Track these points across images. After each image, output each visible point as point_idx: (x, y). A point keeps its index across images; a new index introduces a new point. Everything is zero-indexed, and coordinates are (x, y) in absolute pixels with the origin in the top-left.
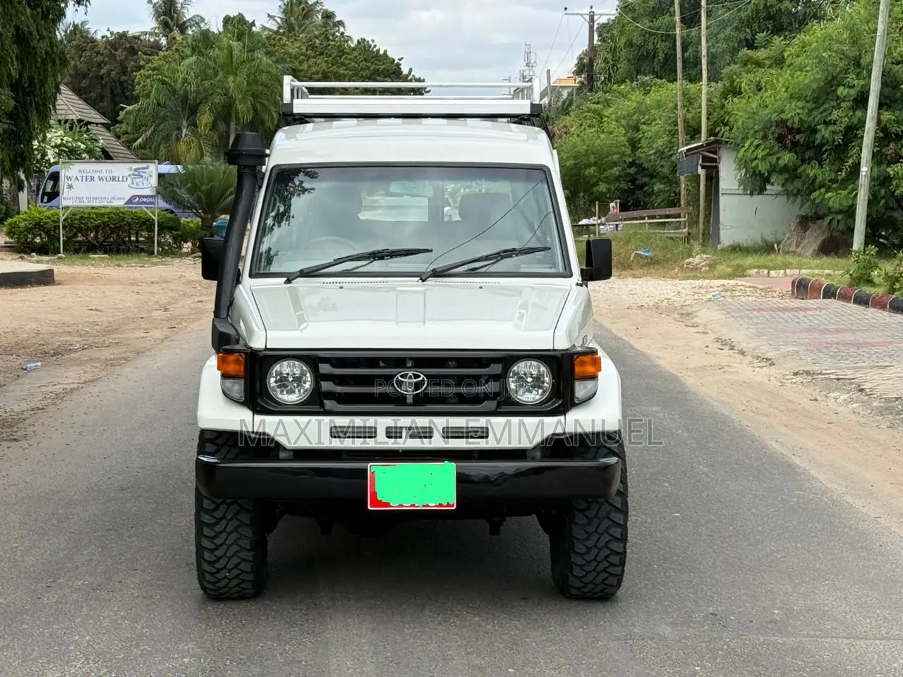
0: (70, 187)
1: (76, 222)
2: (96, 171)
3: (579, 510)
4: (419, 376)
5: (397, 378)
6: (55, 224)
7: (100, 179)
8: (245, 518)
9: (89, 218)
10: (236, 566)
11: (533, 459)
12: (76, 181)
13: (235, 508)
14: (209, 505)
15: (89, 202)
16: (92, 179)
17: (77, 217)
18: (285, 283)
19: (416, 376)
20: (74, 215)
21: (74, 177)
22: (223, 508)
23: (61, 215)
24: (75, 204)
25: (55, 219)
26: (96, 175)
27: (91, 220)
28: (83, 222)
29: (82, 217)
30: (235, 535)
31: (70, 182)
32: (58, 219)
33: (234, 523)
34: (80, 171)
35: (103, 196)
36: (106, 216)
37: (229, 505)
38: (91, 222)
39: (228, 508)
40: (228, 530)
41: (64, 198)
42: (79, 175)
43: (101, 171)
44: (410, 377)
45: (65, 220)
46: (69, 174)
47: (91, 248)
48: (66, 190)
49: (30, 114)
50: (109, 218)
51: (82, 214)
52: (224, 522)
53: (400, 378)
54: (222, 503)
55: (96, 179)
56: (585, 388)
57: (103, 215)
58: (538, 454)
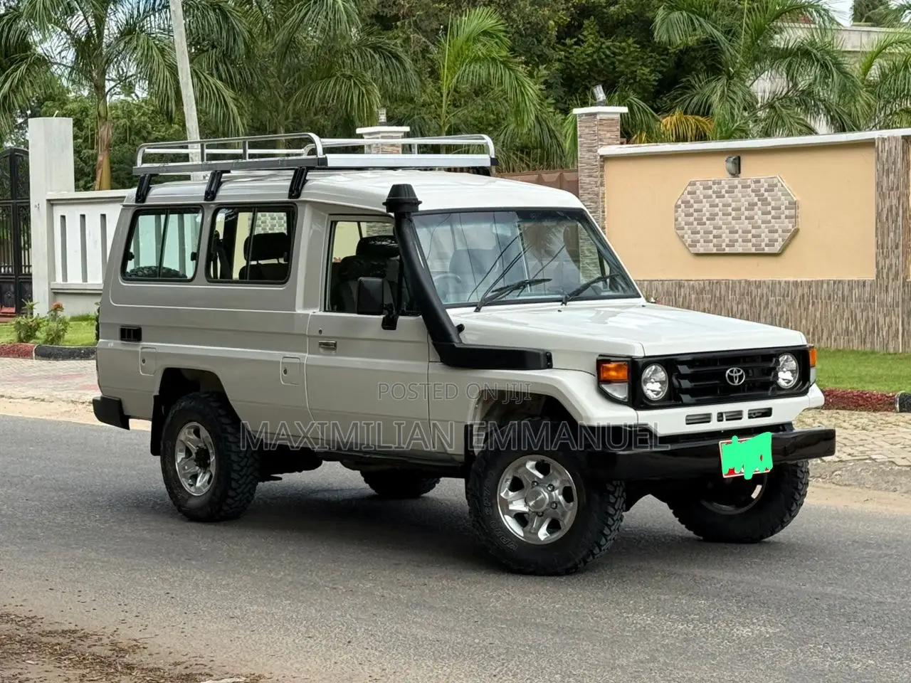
4: (740, 371)
18: (476, 311)
44: (736, 372)
53: (730, 374)
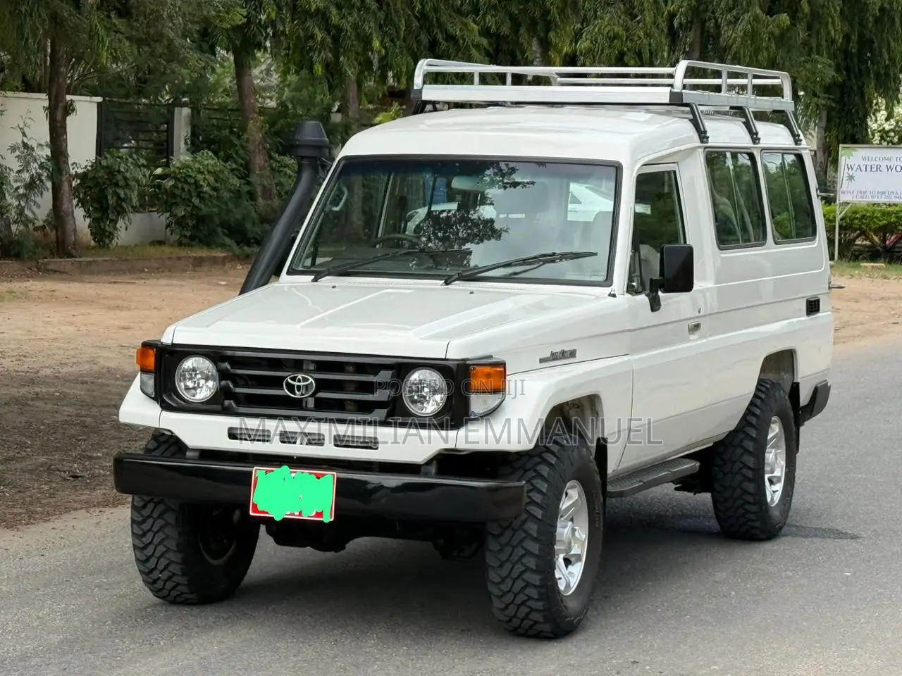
0: (851, 178)
1: (856, 222)
2: (885, 159)
3: (493, 535)
4: (308, 380)
5: (287, 382)
6: (831, 224)
7: (889, 168)
8: (170, 518)
9: (872, 218)
10: (166, 567)
11: (427, 475)
12: (859, 170)
13: (161, 508)
14: (138, 502)
15: (872, 197)
16: (878, 168)
17: (858, 216)
18: (312, 281)
19: (305, 380)
20: (855, 212)
21: (856, 167)
22: (151, 506)
23: (838, 213)
24: (855, 199)
25: (831, 218)
26: (883, 164)
27: (875, 219)
28: (864, 221)
29: (863, 216)
30: (161, 536)
31: (851, 173)
32: (835, 217)
33: (160, 522)
34: (864, 159)
35: (891, 190)
36: (894, 215)
37: (156, 504)
38: (874, 222)
39: (155, 507)
40: (155, 529)
41: (843, 192)
42: (862, 163)
43: (889, 159)
44: (299, 381)
45: (842, 219)
46: (849, 162)
47: (874, 254)
48: (845, 183)
49: (865, 87)
50: (897, 217)
51: (864, 213)
52: (150, 521)
53: (290, 381)
54: (150, 502)
55: (884, 168)
56: (485, 402)
57: (889, 214)
58: (433, 469)
